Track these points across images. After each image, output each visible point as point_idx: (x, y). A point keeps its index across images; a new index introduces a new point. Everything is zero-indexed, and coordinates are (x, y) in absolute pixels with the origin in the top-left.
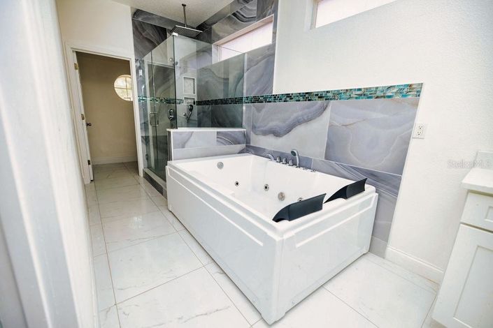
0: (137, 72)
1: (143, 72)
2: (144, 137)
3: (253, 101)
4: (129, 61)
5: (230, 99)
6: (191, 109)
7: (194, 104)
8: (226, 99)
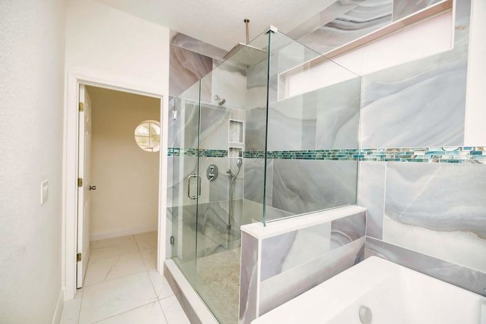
0: (170, 114)
1: (179, 114)
2: (171, 210)
3: (388, 157)
4: (160, 99)
5: (319, 151)
6: (240, 165)
7: (240, 155)
8: (309, 151)
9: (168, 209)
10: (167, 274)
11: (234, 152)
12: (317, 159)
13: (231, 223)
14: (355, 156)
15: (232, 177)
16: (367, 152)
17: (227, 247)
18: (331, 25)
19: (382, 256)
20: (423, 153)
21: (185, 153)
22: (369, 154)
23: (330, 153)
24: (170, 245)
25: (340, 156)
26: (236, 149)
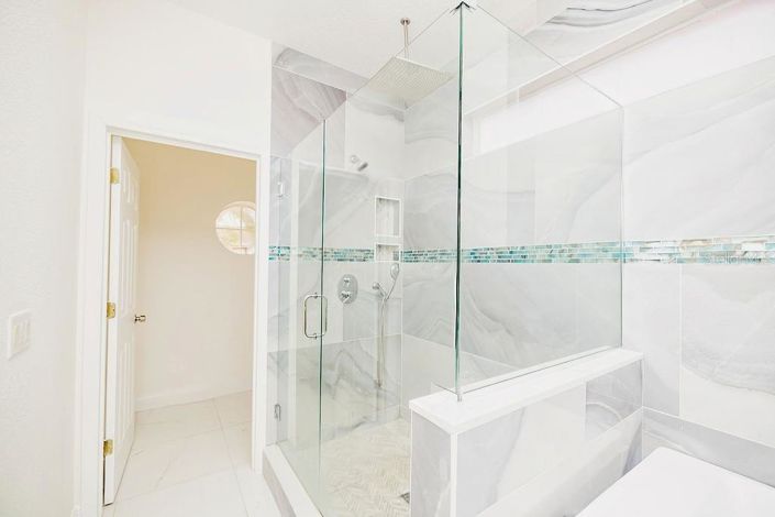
2: (276, 356)
3: (686, 255)
4: (255, 162)
5: (541, 247)
6: (395, 275)
7: (396, 258)
8: (523, 248)
9: (270, 354)
10: (269, 474)
11: (384, 251)
12: (539, 261)
13: (382, 377)
14: (614, 255)
15: (382, 296)
16: (639, 246)
17: (374, 420)
18: (557, 20)
19: (680, 447)
20: (761, 247)
21: (300, 256)
22: (642, 249)
23: (563, 251)
24: (274, 420)
25: (585, 255)
26: (387, 247)
